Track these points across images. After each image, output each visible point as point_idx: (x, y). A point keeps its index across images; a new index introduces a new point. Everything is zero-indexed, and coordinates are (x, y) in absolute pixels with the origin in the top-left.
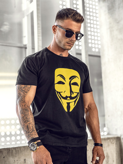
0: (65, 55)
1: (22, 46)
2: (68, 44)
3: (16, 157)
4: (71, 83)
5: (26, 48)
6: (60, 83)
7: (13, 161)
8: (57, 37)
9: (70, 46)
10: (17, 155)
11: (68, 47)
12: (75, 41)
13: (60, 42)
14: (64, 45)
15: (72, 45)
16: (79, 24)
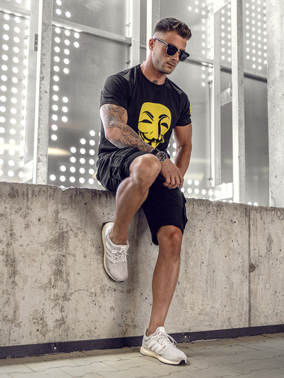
0: (161, 82)
1: (122, 39)
2: (168, 65)
3: (106, 207)
4: (161, 122)
5: (130, 45)
6: (145, 121)
7: (102, 214)
8: (154, 54)
9: (170, 68)
10: (108, 204)
11: (167, 69)
12: (178, 62)
13: (158, 62)
14: (163, 66)
15: (173, 67)
16: (185, 40)
